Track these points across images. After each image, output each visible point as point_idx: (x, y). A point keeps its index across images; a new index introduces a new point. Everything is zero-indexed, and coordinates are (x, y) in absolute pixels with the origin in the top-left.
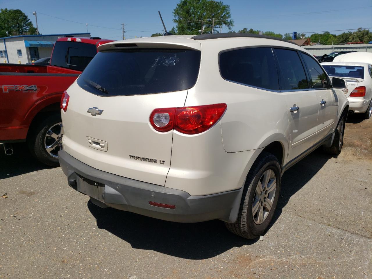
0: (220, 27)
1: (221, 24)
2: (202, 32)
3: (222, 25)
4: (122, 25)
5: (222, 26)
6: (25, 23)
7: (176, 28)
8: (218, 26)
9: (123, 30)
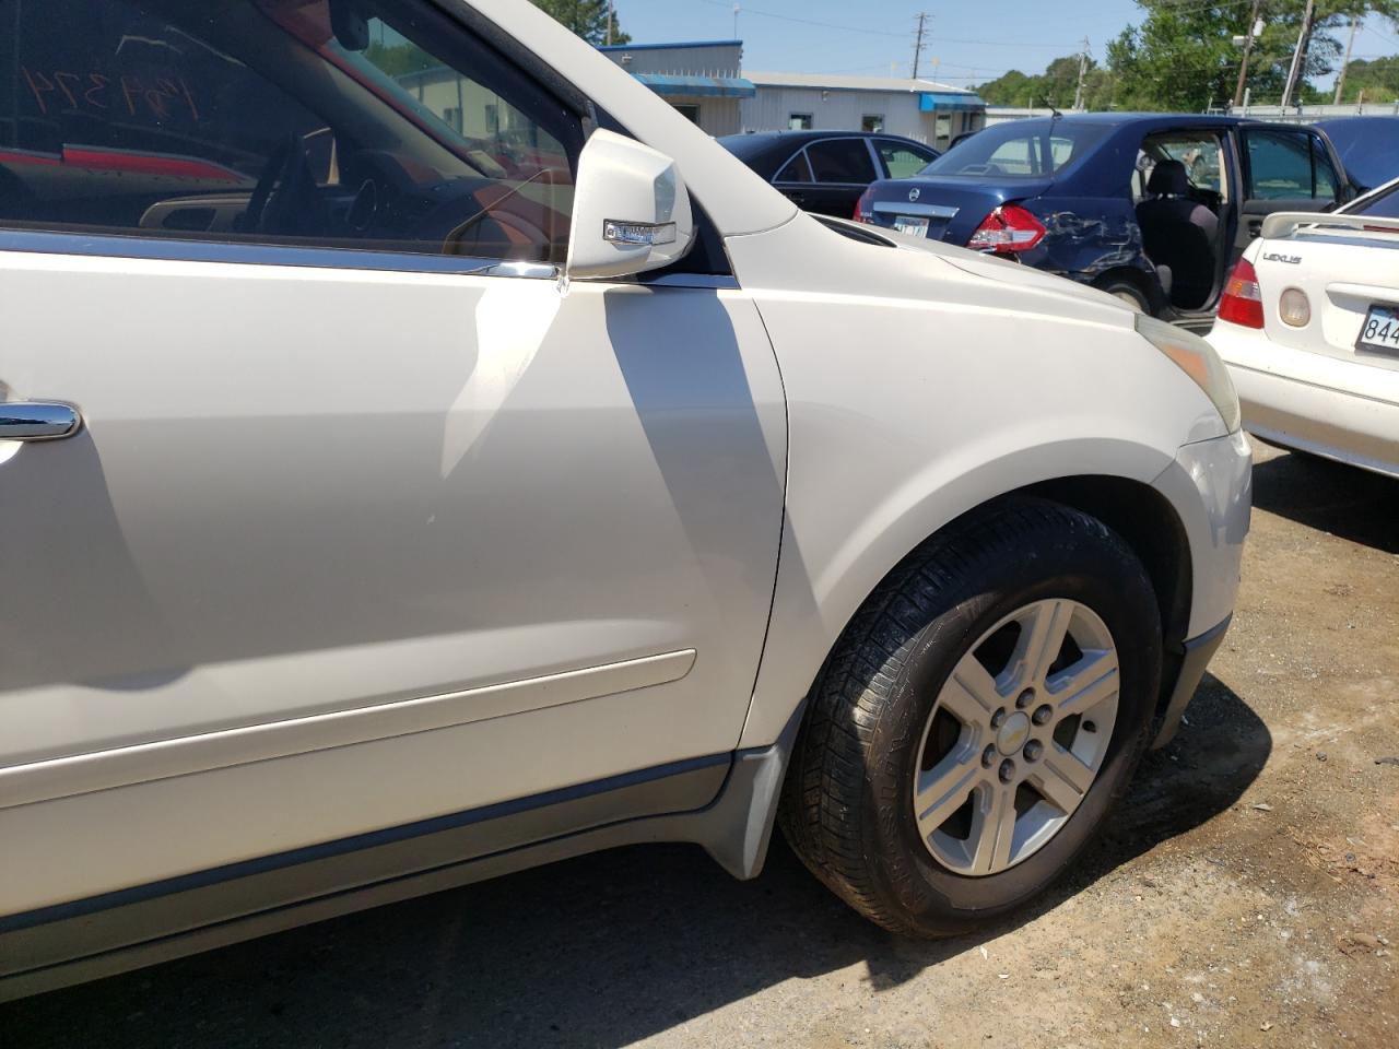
0: (1349, 24)
1: (1361, 11)
2: (1251, 45)
3: (1363, 15)
4: (919, 20)
5: (1362, 19)
6: (595, 19)
7: (1139, 31)
8: (1343, 19)
9: (919, 39)
